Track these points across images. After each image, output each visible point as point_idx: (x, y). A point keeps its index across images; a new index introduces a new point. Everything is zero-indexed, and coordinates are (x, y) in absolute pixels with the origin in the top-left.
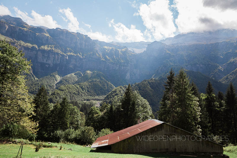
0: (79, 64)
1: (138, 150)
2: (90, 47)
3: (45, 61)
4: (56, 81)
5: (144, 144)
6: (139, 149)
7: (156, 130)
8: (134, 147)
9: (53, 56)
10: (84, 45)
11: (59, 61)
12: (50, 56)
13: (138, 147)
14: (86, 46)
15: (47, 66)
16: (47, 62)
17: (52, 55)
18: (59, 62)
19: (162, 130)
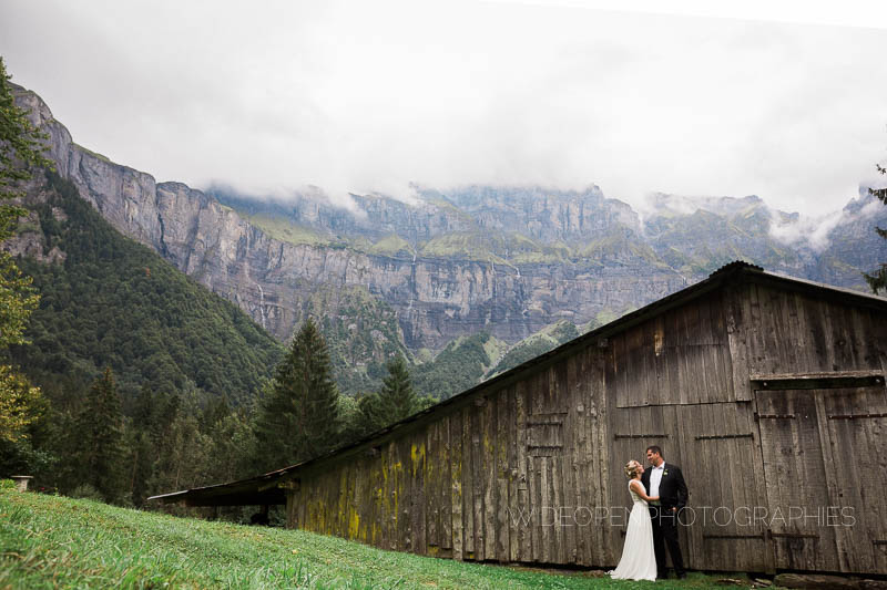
0: (565, 293)
1: (491, 531)
2: (600, 222)
3: (441, 299)
4: (487, 365)
5: (544, 480)
6: (498, 526)
7: (659, 345)
8: (457, 508)
9: (468, 274)
10: (575, 220)
11: (491, 292)
12: (458, 277)
13: (490, 509)
14: (585, 222)
15: (450, 313)
16: (450, 301)
17: (463, 271)
18: (491, 296)
19: (721, 343)
